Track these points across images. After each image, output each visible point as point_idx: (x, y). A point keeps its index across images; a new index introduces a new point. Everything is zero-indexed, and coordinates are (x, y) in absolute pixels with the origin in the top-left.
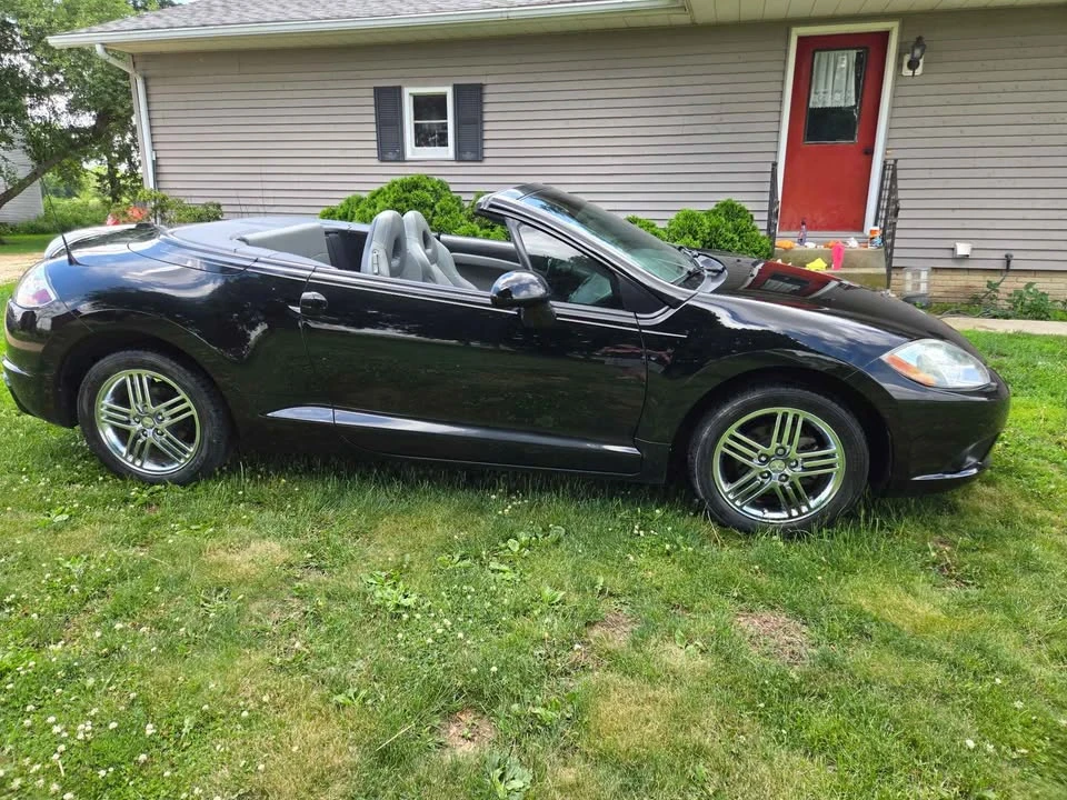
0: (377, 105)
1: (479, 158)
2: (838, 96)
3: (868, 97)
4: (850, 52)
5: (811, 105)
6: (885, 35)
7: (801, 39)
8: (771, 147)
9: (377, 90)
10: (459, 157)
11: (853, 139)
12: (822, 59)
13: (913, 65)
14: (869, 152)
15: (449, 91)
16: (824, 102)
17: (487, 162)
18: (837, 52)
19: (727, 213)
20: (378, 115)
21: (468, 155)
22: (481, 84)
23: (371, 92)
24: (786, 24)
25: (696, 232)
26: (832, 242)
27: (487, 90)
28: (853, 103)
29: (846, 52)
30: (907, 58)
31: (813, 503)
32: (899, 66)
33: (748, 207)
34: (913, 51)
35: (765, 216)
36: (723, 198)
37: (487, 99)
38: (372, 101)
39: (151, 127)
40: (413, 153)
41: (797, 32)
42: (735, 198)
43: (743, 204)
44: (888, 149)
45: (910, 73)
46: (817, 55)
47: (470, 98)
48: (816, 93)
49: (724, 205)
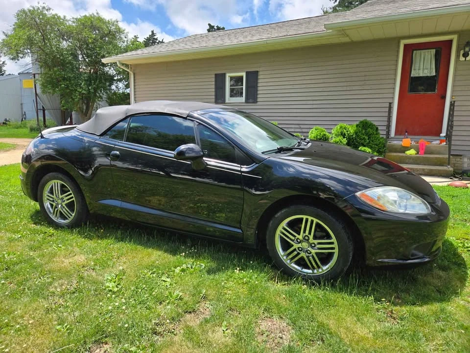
0: (216, 81)
1: (255, 101)
2: (426, 71)
3: (442, 71)
4: (432, 50)
5: (412, 76)
6: (451, 42)
7: (406, 46)
8: (391, 96)
9: (216, 75)
10: (247, 101)
11: (434, 91)
12: (417, 54)
13: (465, 55)
14: (444, 97)
15: (244, 74)
16: (419, 74)
17: (258, 103)
18: (425, 51)
19: (363, 126)
20: (216, 85)
21: (251, 101)
22: (257, 71)
23: (214, 76)
24: (398, 39)
25: (345, 134)
26: (420, 141)
27: (260, 73)
28: (434, 74)
29: (430, 50)
30: (462, 52)
31: (325, 268)
32: (458, 56)
33: (376, 123)
34: (464, 49)
35: (385, 128)
36: (362, 119)
37: (259, 77)
38: (214, 80)
39: (135, 92)
40: (229, 100)
41: (403, 43)
42: (369, 119)
43: (372, 122)
44: (453, 96)
45: (464, 59)
46: (415, 52)
47: (253, 77)
48: (414, 70)
49: (361, 122)
